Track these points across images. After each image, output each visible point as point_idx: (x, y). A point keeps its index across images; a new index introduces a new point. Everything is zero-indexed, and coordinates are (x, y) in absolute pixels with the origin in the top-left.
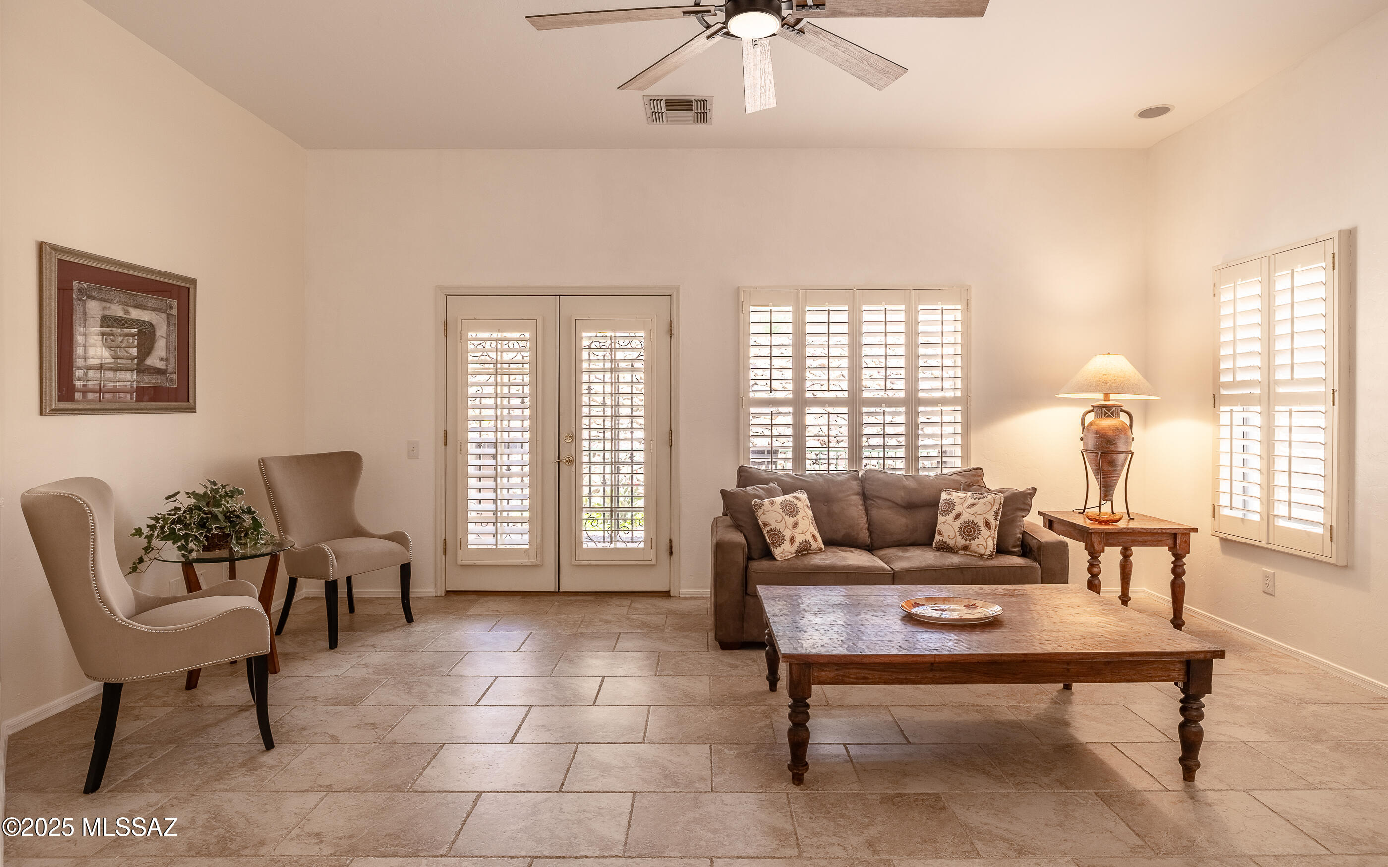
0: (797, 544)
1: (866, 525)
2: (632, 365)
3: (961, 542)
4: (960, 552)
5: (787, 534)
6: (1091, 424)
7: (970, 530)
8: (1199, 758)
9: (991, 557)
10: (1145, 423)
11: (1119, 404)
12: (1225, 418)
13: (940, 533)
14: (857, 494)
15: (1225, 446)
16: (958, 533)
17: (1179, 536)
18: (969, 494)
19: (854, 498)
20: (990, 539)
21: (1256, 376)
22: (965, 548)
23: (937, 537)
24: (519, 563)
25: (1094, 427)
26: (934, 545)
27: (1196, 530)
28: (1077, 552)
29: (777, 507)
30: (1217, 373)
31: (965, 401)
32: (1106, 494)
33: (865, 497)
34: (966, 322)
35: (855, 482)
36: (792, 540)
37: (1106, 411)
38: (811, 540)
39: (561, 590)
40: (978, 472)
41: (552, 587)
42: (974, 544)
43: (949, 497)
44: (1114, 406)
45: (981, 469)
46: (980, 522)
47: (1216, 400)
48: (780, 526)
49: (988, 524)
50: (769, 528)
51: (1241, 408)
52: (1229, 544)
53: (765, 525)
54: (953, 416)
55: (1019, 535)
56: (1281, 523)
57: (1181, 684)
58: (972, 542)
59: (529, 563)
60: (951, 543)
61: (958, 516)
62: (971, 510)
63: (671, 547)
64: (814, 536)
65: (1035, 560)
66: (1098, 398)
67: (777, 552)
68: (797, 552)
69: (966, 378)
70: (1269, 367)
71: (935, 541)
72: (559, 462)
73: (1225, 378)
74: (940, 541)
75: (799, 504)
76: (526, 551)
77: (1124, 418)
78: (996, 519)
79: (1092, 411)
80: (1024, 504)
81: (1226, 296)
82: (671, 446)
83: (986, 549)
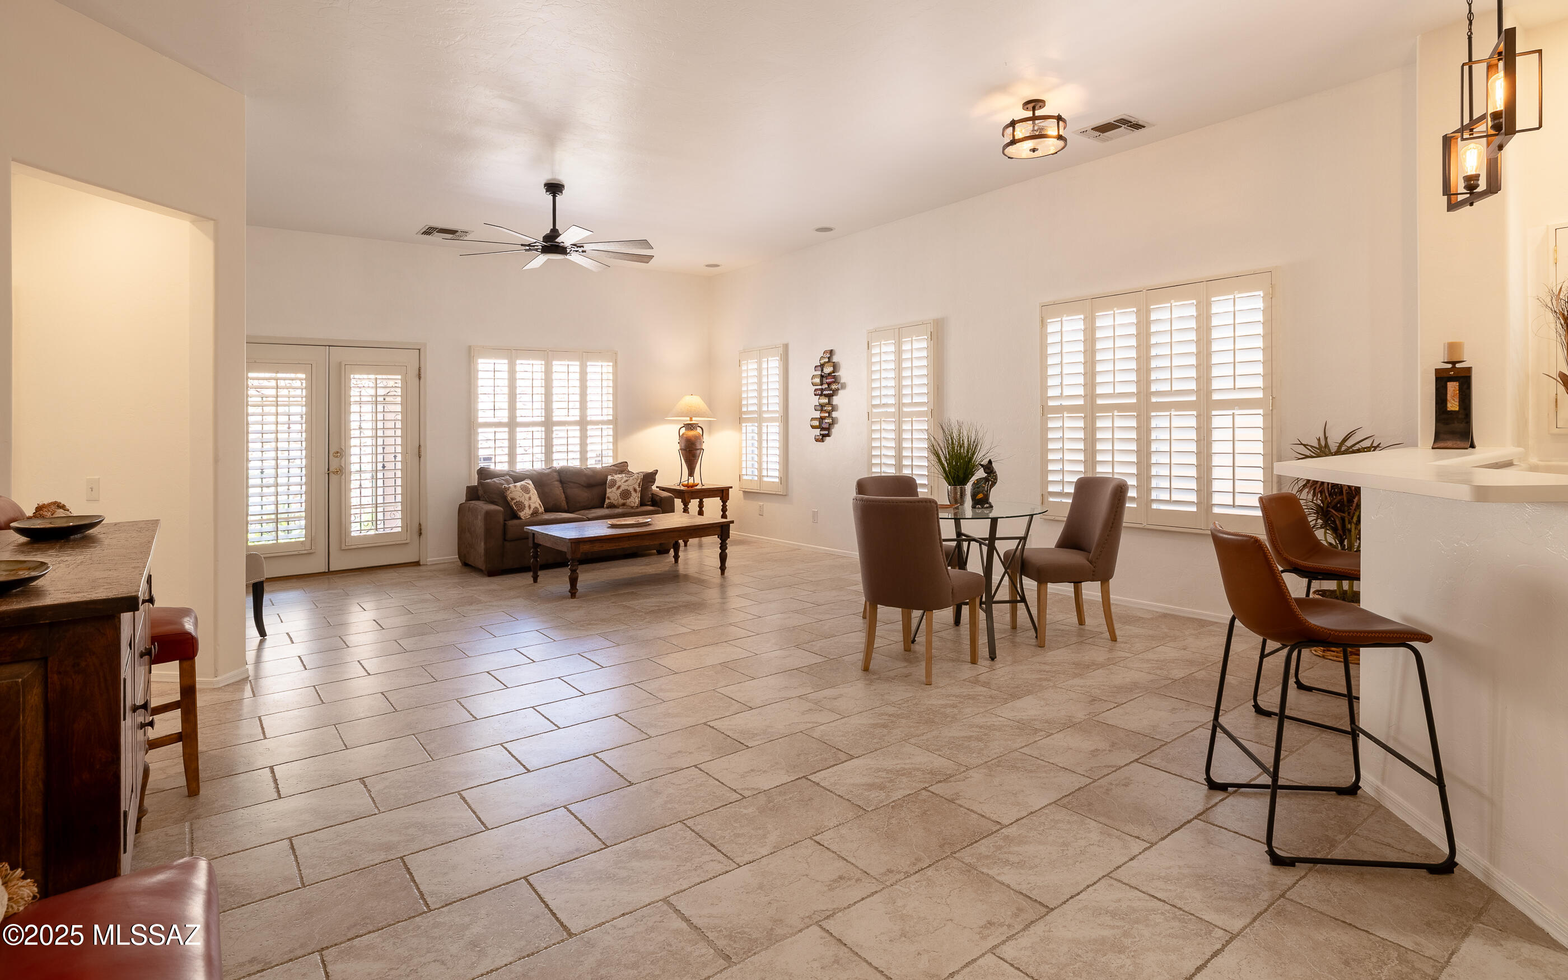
0: (532, 509)
1: (564, 499)
2: (384, 399)
3: (621, 501)
4: (621, 507)
5: (527, 503)
6: (683, 434)
7: (626, 494)
8: (726, 566)
9: (637, 507)
10: (710, 432)
11: (697, 423)
12: (744, 431)
13: (609, 498)
14: (557, 481)
15: (744, 445)
16: (619, 497)
17: (724, 491)
18: (624, 475)
19: (556, 483)
20: (637, 498)
21: (755, 408)
22: (624, 505)
23: (607, 501)
24: (296, 553)
25: (685, 436)
26: (605, 506)
27: (731, 487)
28: (678, 503)
29: (518, 489)
30: (741, 406)
31: (615, 422)
32: (691, 474)
33: (561, 481)
34: (615, 374)
35: (555, 474)
36: (530, 507)
37: (690, 427)
38: (539, 507)
39: (330, 570)
40: (625, 464)
41: (324, 569)
42: (628, 501)
43: (613, 478)
44: (694, 424)
45: (626, 462)
46: (631, 489)
47: (741, 420)
48: (522, 499)
49: (635, 490)
50: (515, 501)
51: (751, 424)
52: (748, 494)
53: (512, 499)
54: (608, 431)
55: (650, 495)
56: (765, 479)
57: (720, 537)
58: (627, 500)
59: (305, 552)
60: (615, 503)
61: (619, 487)
62: (626, 484)
63: (420, 530)
64: (540, 505)
65: (659, 507)
66: (687, 420)
67: (522, 514)
68: (532, 514)
69: (615, 408)
70: (760, 405)
71: (606, 503)
72: (328, 474)
73: (744, 409)
74: (609, 503)
75: (530, 487)
76: (302, 542)
77: (699, 430)
78: (639, 487)
79: (684, 427)
80: (652, 479)
81: (744, 368)
82: (420, 457)
83: (635, 503)
